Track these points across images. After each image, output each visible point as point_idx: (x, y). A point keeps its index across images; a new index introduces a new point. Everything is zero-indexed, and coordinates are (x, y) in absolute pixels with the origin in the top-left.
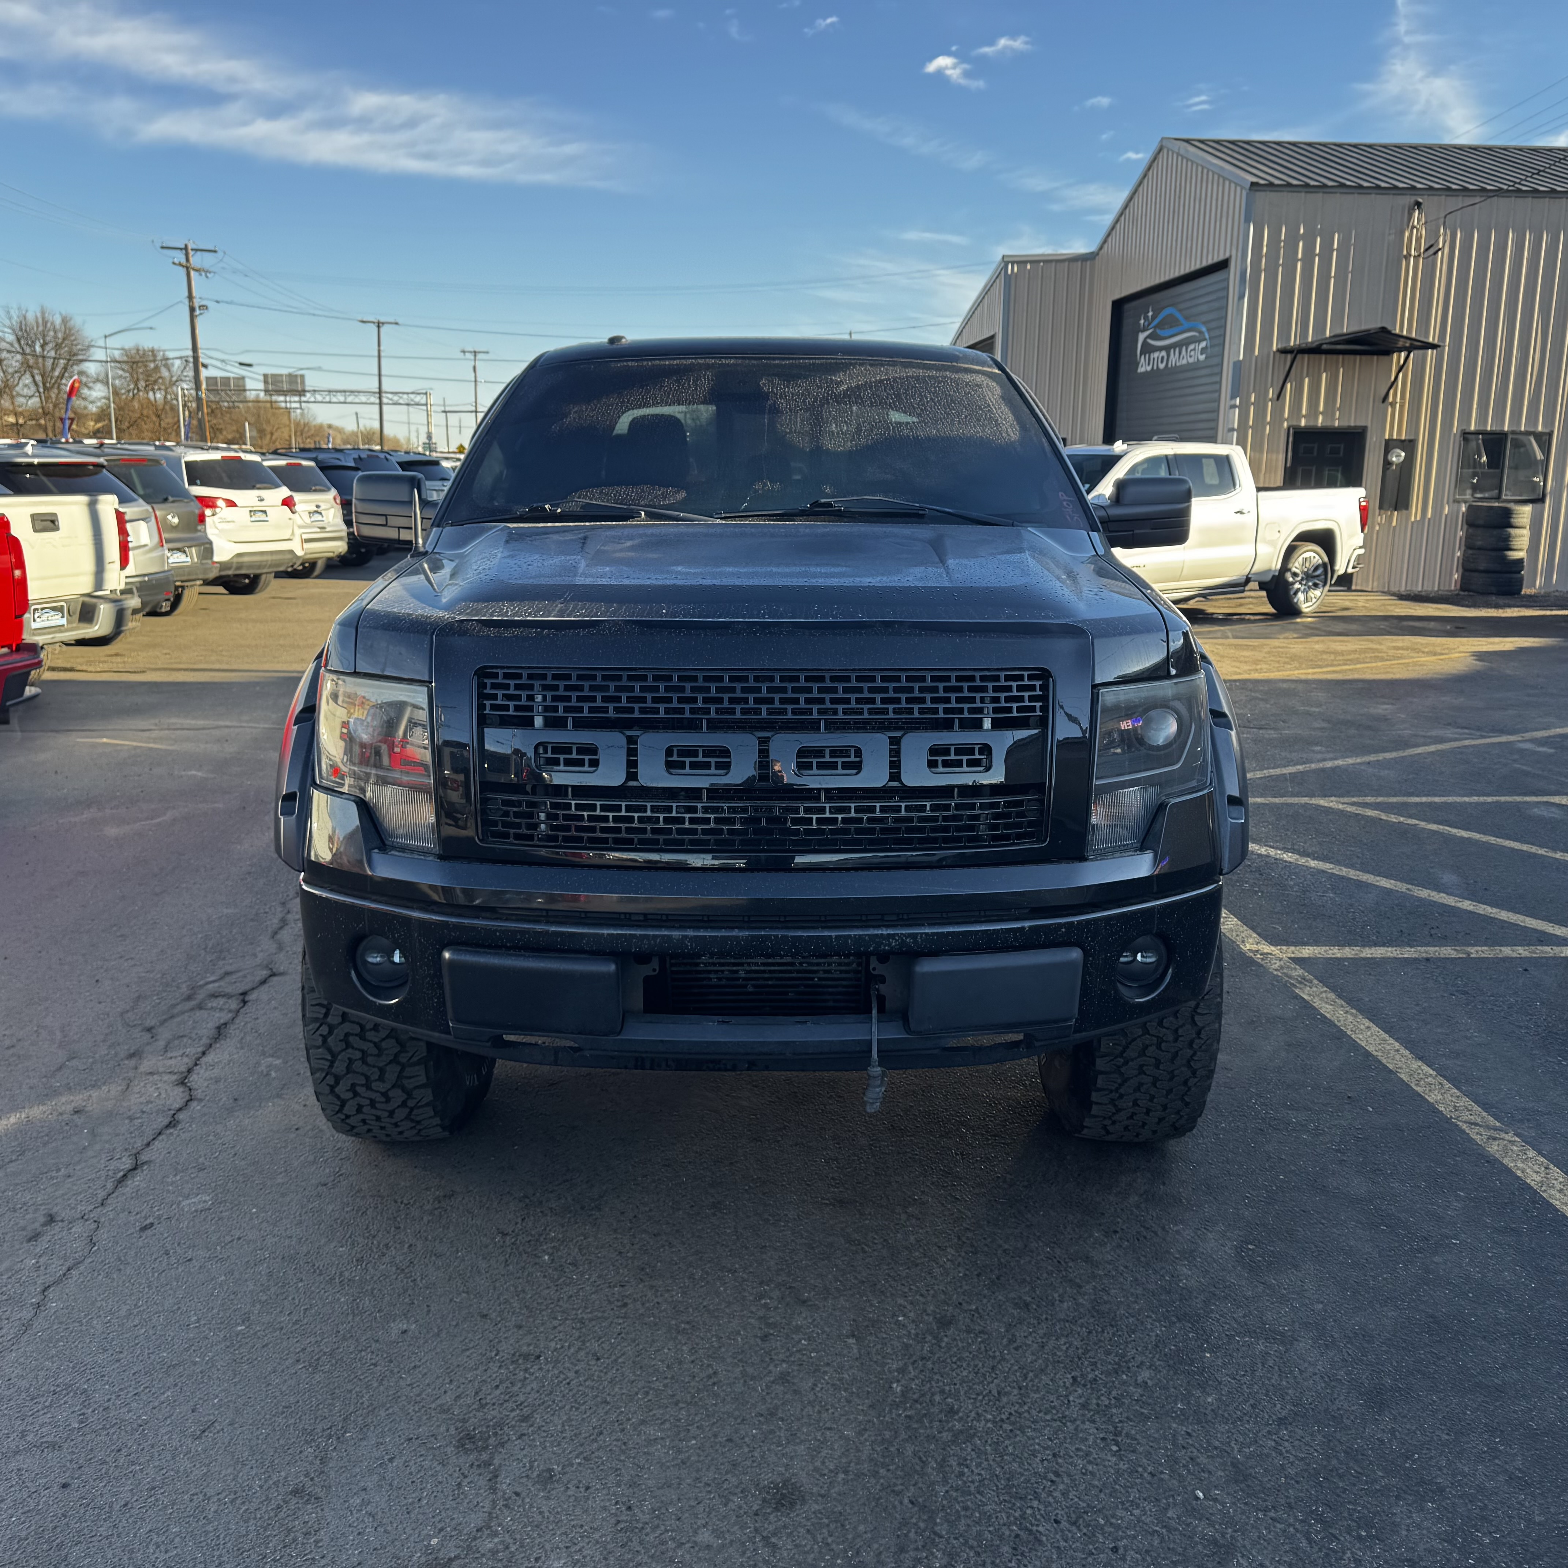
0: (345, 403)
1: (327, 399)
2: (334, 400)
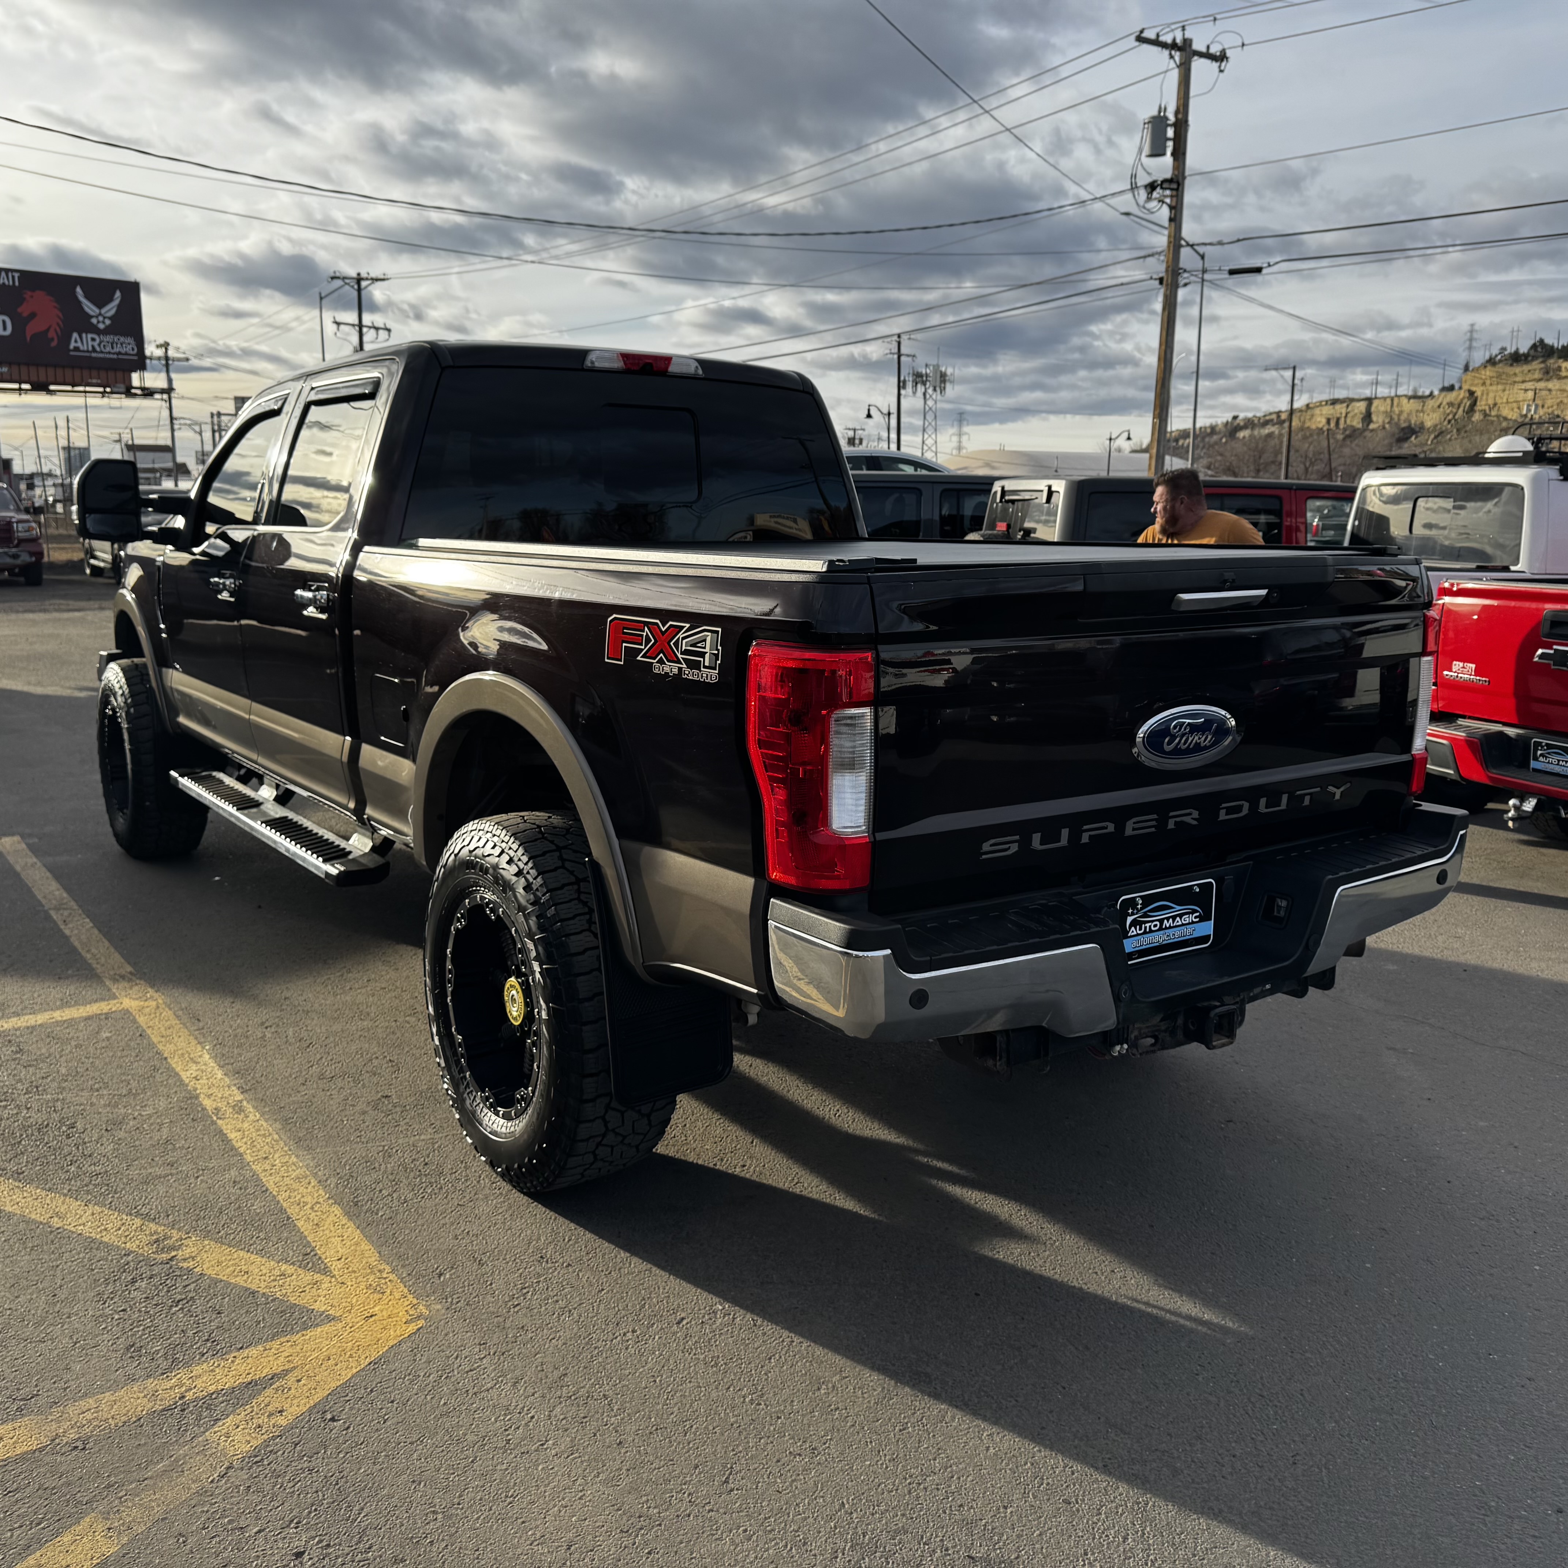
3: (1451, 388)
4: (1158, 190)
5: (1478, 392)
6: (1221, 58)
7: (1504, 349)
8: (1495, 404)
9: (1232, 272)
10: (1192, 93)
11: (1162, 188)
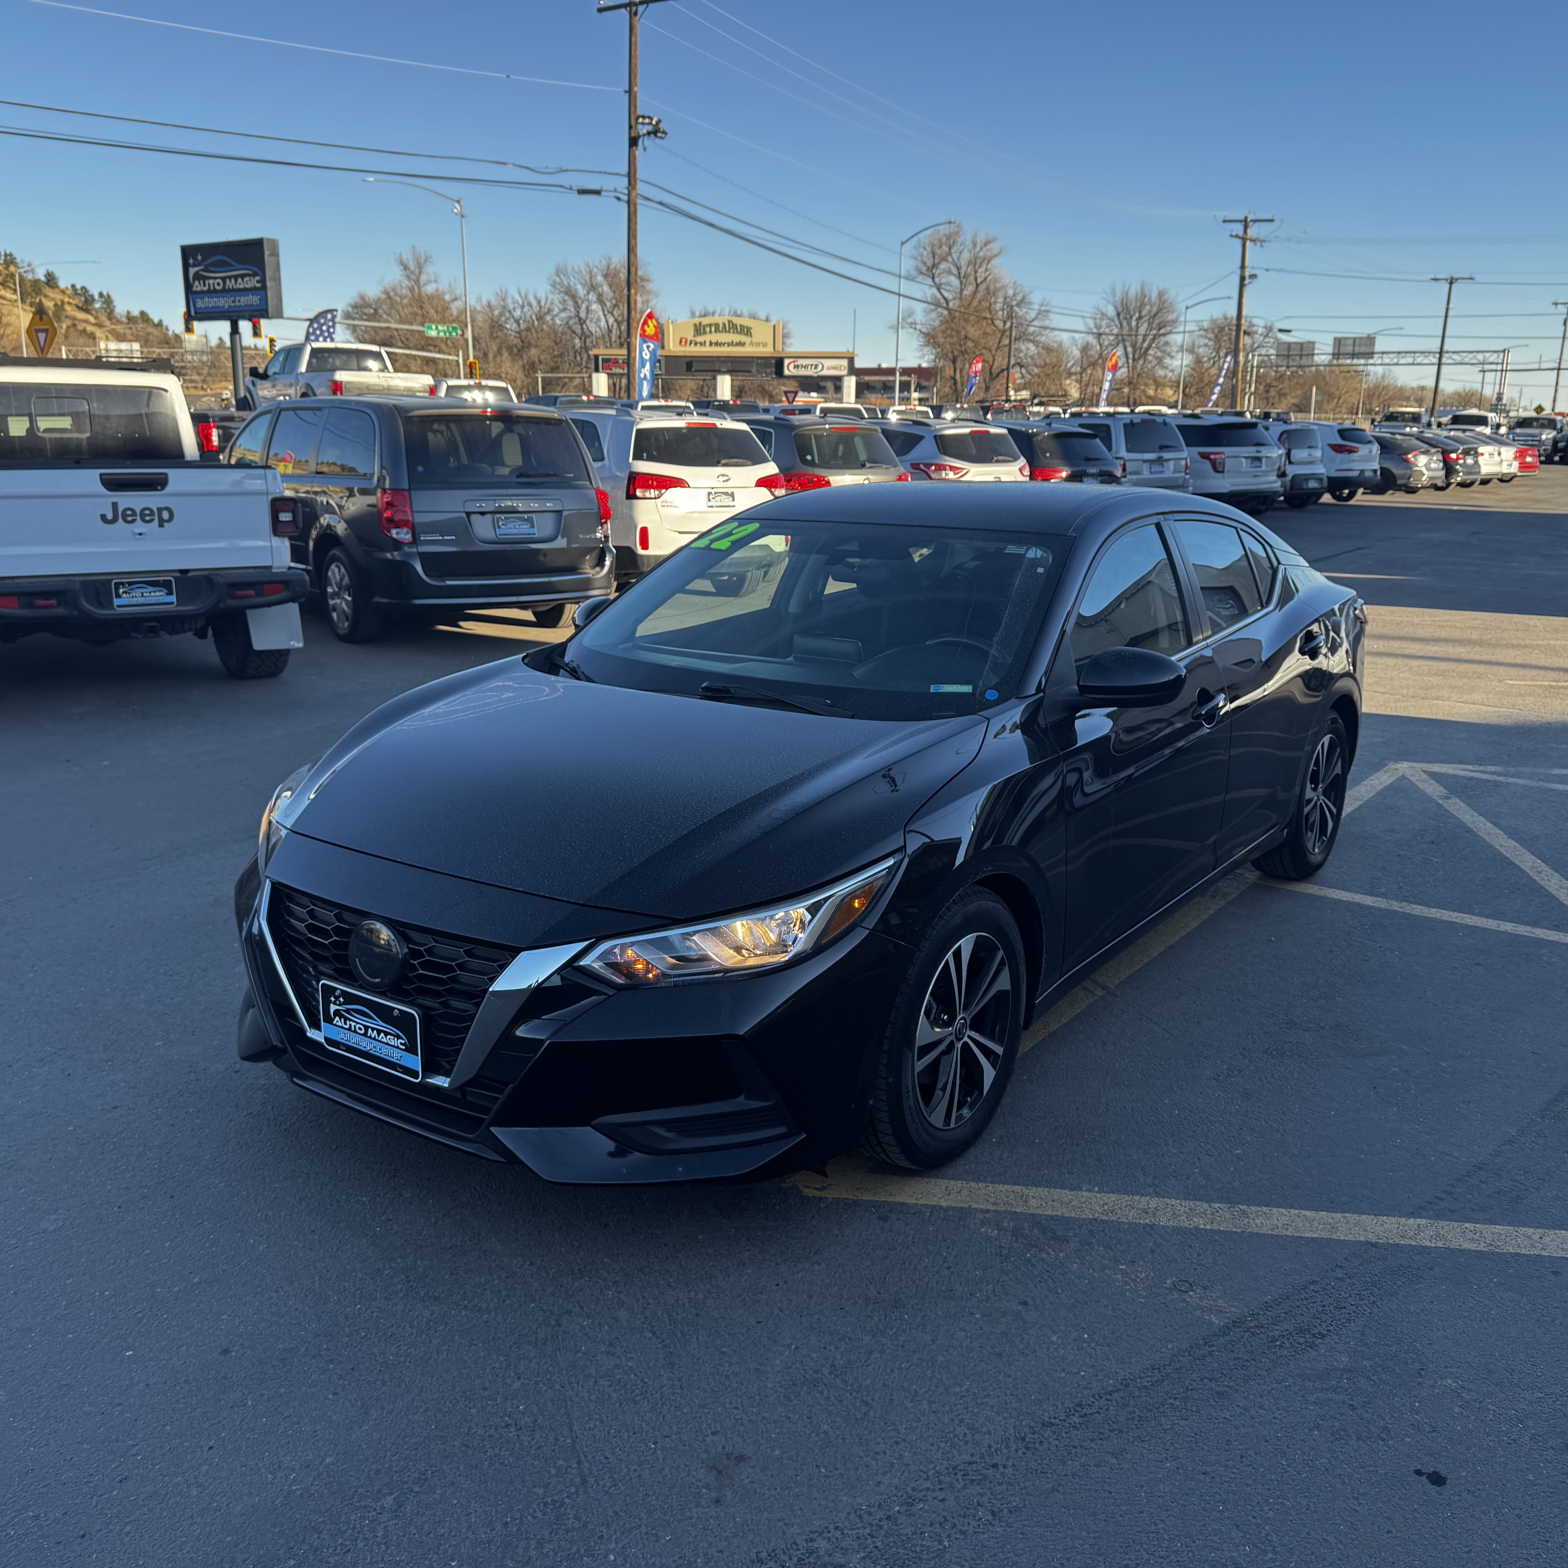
0: (1413, 364)
1: (1395, 361)
2: (1402, 361)
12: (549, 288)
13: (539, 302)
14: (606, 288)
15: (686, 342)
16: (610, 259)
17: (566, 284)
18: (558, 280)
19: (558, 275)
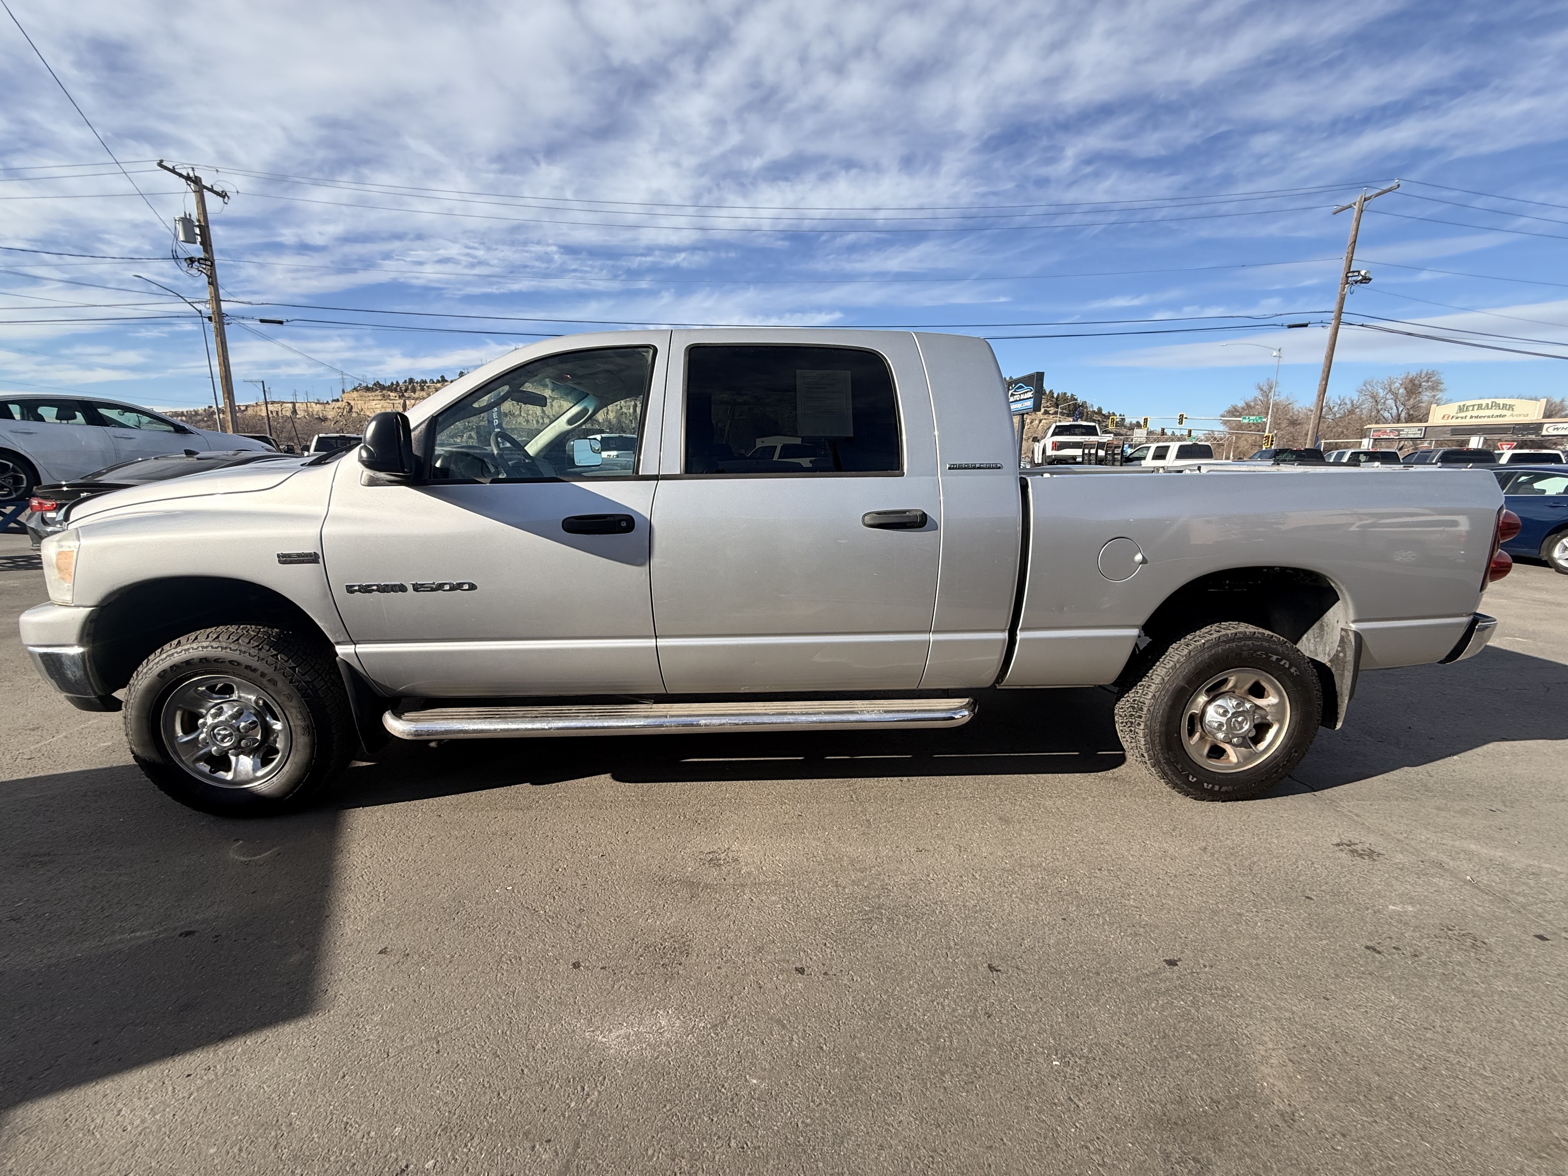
3: (338, 400)
4: (196, 263)
5: (352, 403)
6: (223, 195)
7: (360, 385)
8: (362, 410)
9: (262, 321)
10: (208, 212)
11: (200, 263)
12: (1358, 393)
13: (1352, 402)
14: (1402, 391)
15: (1448, 417)
16: (1408, 373)
17: (1370, 389)
18: (1364, 388)
19: (1365, 385)
